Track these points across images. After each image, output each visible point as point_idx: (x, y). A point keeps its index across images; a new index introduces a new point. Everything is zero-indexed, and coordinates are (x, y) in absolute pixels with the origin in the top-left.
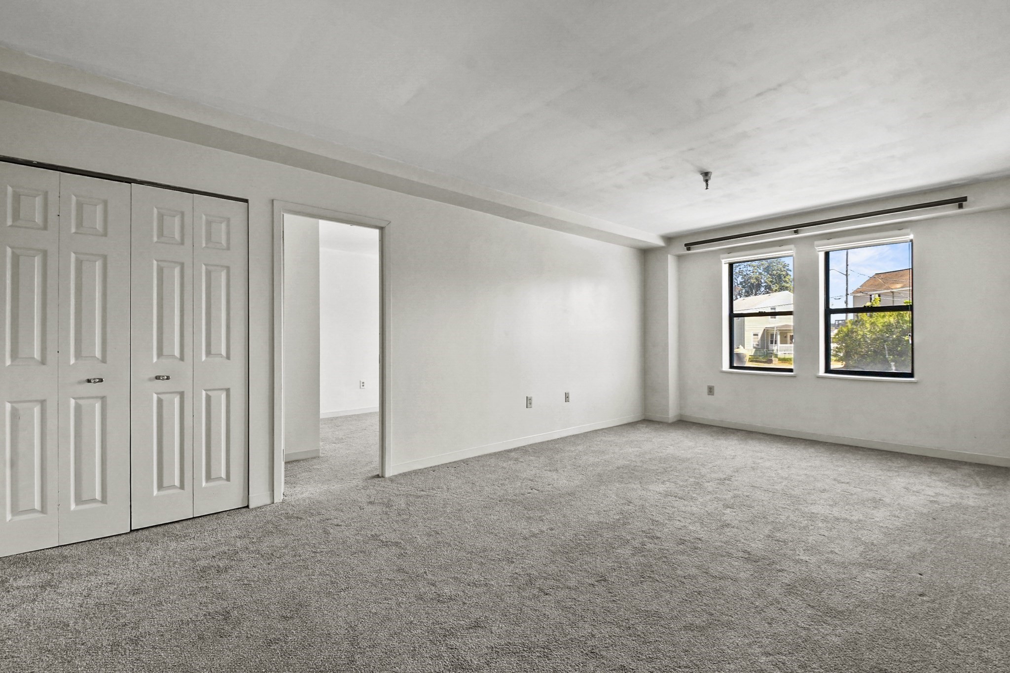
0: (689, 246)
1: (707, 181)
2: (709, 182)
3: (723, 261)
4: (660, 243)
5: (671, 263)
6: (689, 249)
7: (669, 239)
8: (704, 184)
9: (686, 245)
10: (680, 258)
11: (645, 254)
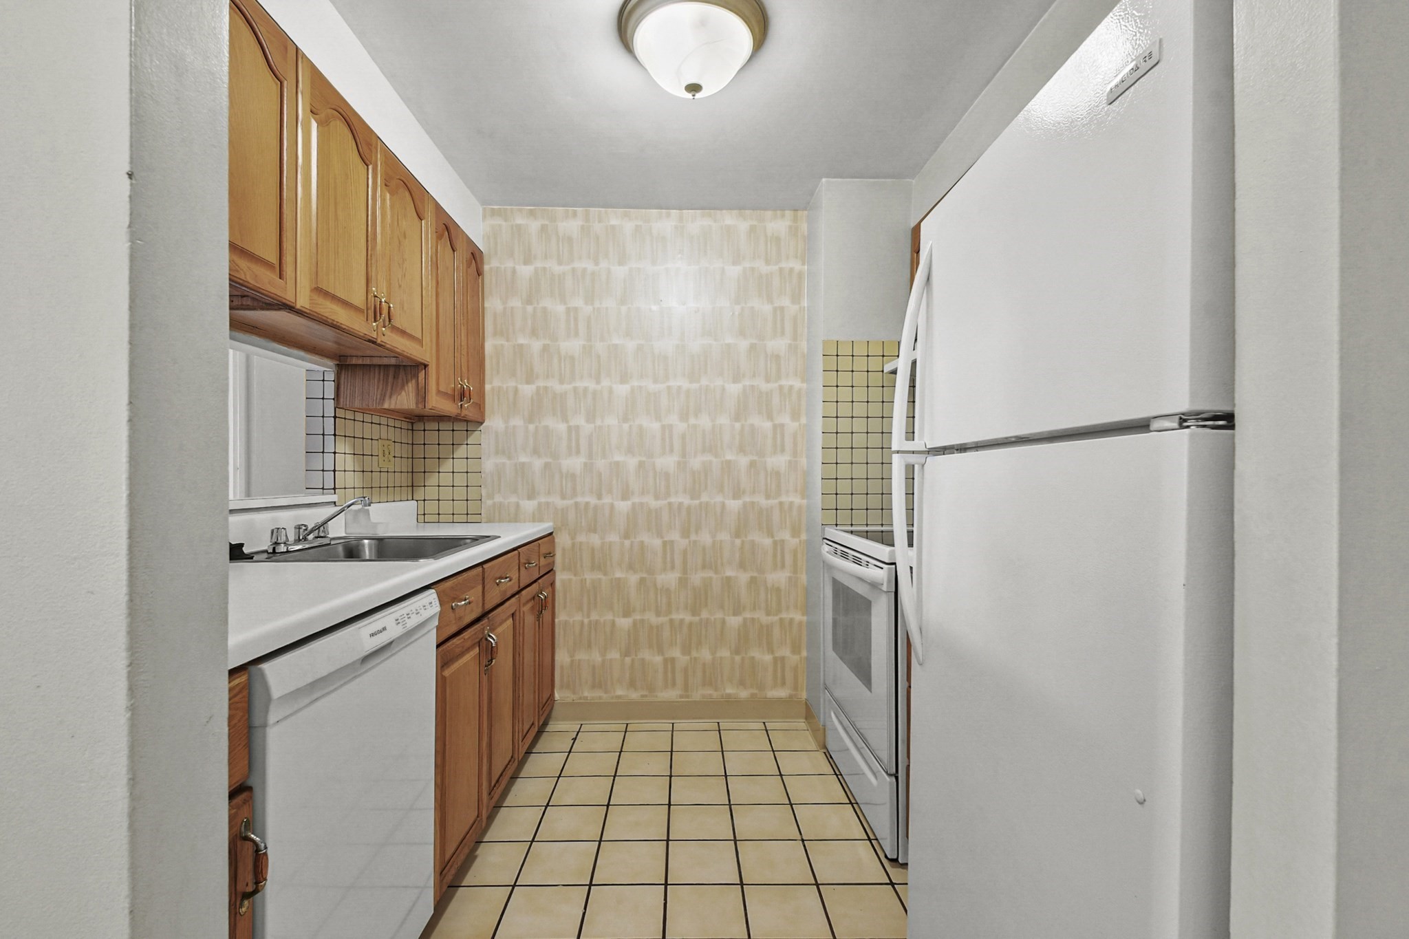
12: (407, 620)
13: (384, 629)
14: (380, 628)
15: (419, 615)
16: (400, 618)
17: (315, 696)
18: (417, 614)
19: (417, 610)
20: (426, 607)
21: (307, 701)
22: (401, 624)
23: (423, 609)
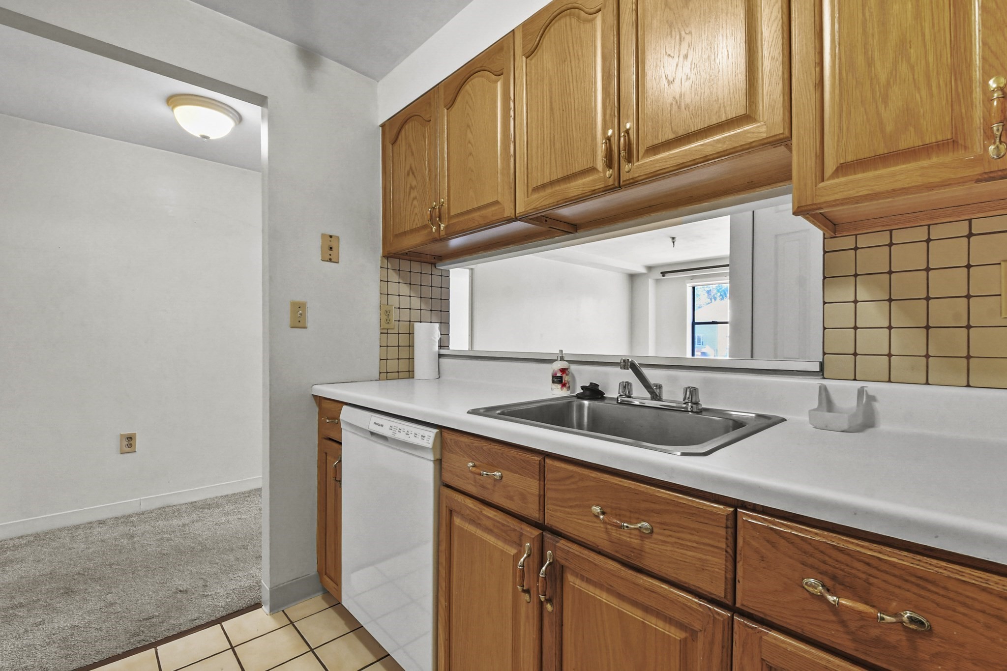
0: (663, 274)
1: (674, 242)
2: (675, 243)
3: (688, 285)
4: (644, 271)
5: (651, 282)
6: (663, 276)
7: (650, 268)
8: (672, 243)
9: (662, 273)
10: (657, 281)
11: (633, 277)
12: (397, 432)
13: (382, 426)
14: (381, 424)
15: (408, 436)
16: (393, 427)
17: (356, 432)
18: (407, 434)
19: (408, 432)
20: (417, 436)
21: (353, 431)
22: (392, 431)
23: (413, 434)
